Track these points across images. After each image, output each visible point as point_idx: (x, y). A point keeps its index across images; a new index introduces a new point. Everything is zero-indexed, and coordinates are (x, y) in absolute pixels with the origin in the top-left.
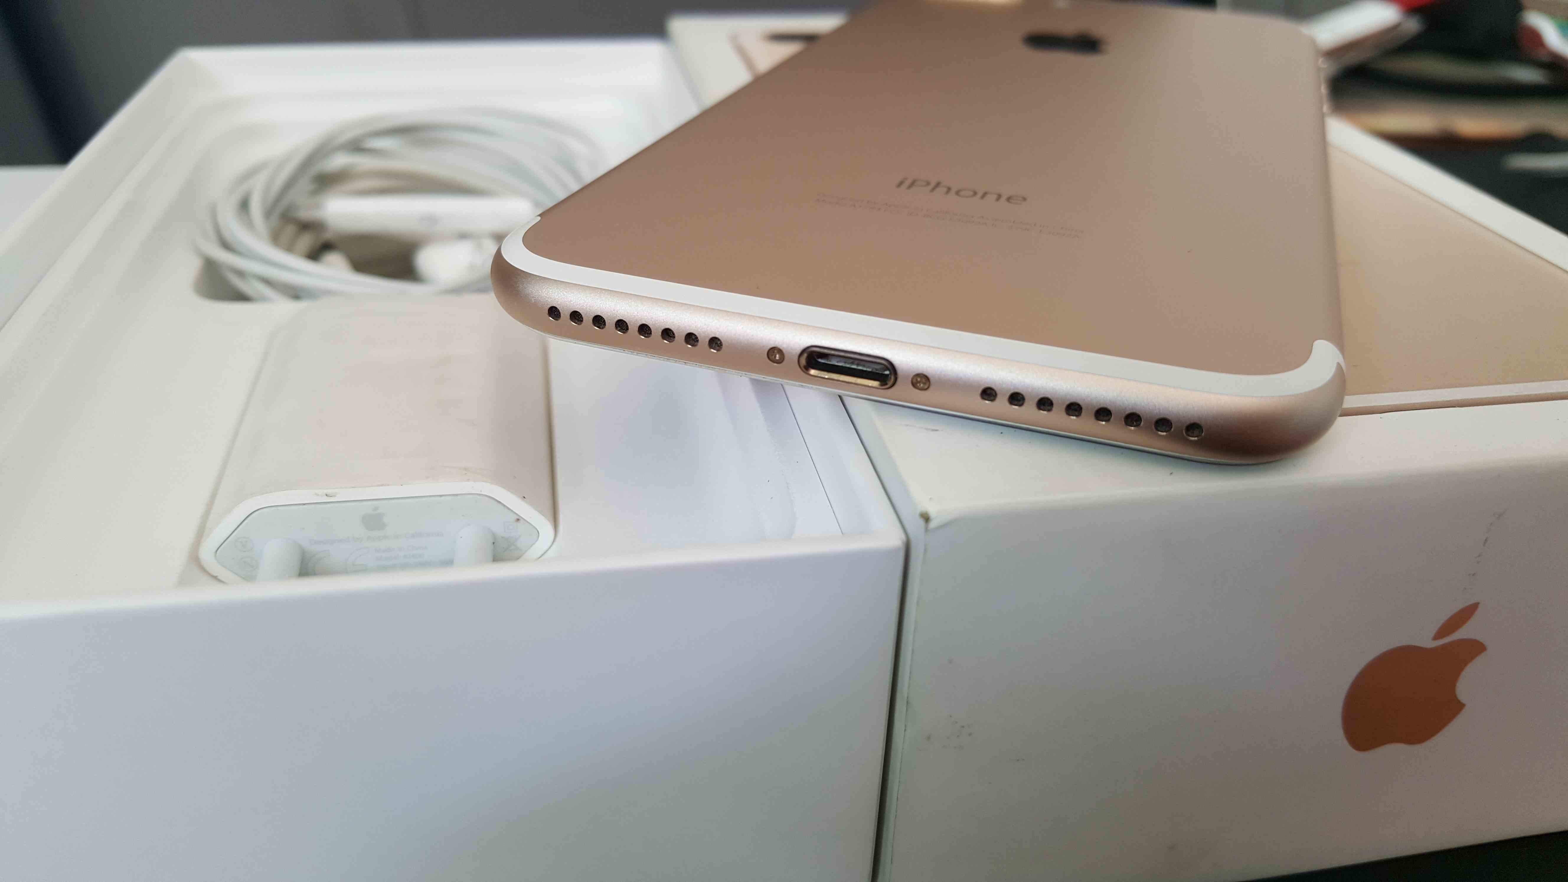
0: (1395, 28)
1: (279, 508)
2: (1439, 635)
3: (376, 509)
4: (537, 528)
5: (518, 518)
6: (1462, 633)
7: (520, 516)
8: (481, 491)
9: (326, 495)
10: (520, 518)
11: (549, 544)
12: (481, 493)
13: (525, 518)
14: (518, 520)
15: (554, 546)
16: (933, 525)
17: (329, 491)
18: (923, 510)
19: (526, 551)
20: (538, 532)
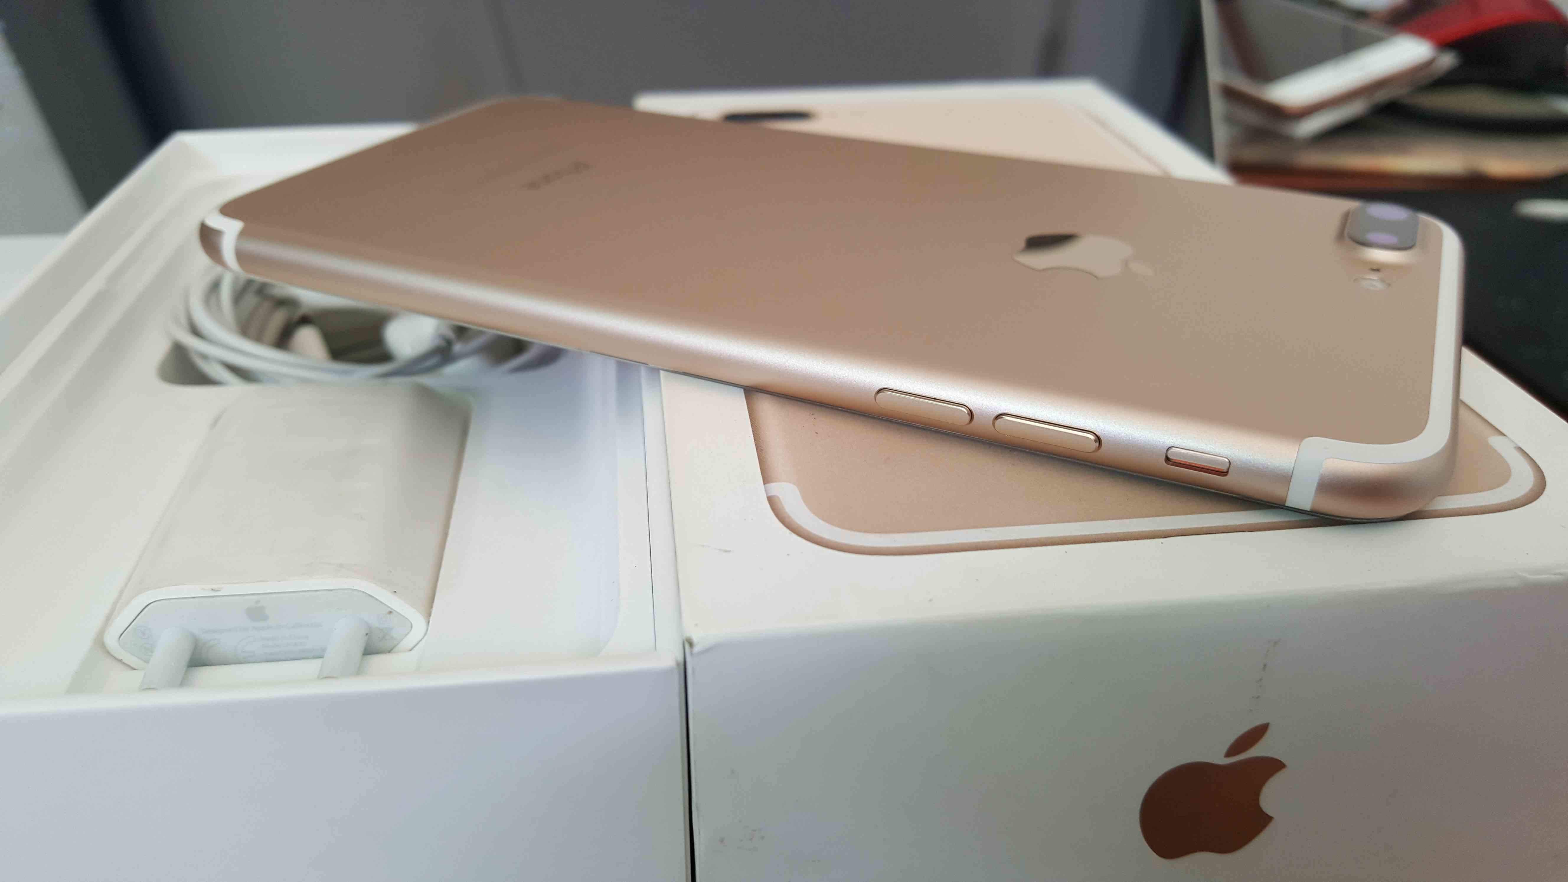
0: (1427, 65)
1: (172, 601)
2: (1230, 753)
3: (257, 602)
4: (410, 620)
5: (391, 610)
6: (1257, 751)
7: (392, 609)
8: (353, 586)
9: (212, 590)
10: (392, 611)
11: (422, 635)
12: (353, 588)
13: (398, 611)
14: (391, 612)
15: (425, 638)
16: (696, 649)
17: (214, 586)
18: (688, 635)
19: (402, 640)
20: (412, 624)
